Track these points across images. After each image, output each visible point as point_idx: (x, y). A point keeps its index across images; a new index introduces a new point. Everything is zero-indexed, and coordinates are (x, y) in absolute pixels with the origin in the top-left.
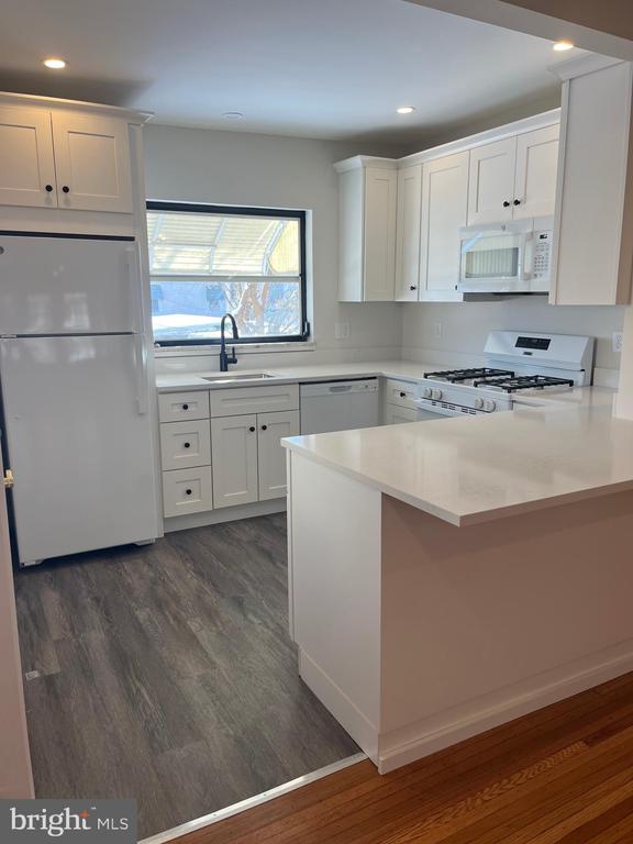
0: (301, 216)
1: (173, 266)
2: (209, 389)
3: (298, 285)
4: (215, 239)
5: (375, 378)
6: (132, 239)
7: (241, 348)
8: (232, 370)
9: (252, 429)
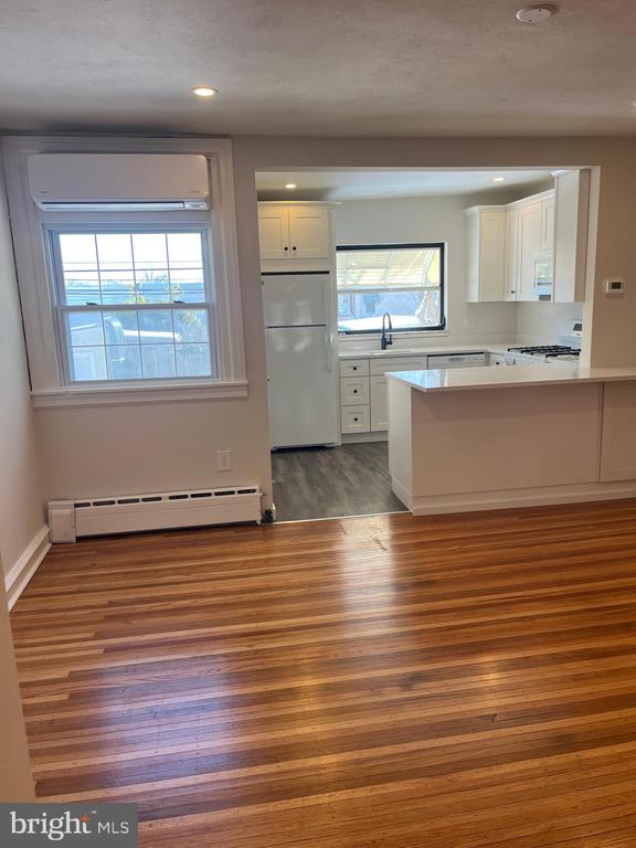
0: (441, 246)
1: (360, 283)
2: (369, 358)
3: (438, 292)
4: (387, 263)
5: (483, 353)
6: (328, 272)
7: (395, 335)
8: (389, 349)
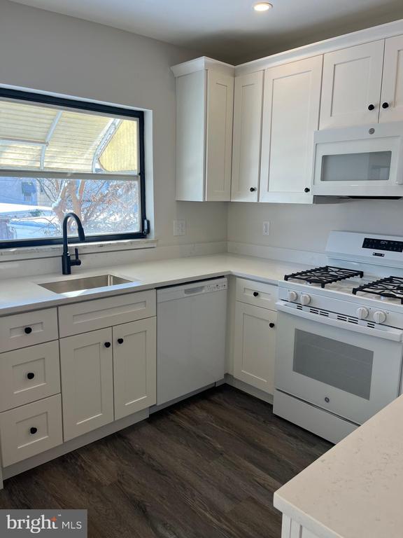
0: (140, 116)
2: (57, 305)
3: (137, 183)
4: (46, 136)
5: (223, 277)
7: (84, 247)
8: (75, 273)
9: (107, 345)
